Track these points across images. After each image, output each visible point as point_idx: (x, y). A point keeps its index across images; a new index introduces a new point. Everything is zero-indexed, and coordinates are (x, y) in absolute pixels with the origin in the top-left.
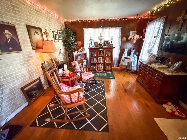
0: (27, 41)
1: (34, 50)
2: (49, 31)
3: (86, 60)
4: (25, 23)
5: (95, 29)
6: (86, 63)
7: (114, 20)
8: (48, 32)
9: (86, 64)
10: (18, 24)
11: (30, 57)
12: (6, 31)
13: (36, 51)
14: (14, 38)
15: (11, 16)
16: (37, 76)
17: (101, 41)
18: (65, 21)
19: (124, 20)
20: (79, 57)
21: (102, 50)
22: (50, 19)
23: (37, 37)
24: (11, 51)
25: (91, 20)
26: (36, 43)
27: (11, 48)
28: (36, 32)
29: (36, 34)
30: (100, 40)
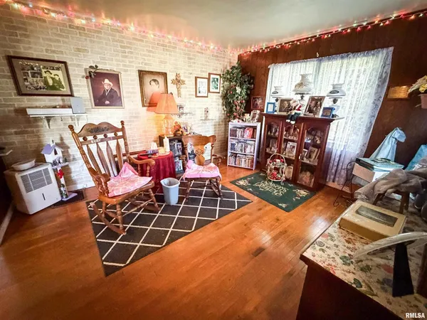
0: (134, 93)
1: (146, 108)
2: (185, 77)
3: (253, 142)
4: (136, 67)
5: (296, 65)
6: (253, 149)
7: (366, 27)
8: (182, 78)
9: (252, 151)
10: (126, 71)
11: (136, 117)
12: (107, 81)
13: (148, 110)
14: (116, 89)
15: (117, 60)
16: (141, 146)
17: (302, 97)
18: (239, 54)
19: (413, 17)
20: (239, 133)
21: (293, 122)
22: (194, 55)
23: (153, 88)
24: (108, 105)
25: (294, 41)
26: (149, 98)
27: (107, 102)
28: (155, 80)
29: (153, 83)
30: (300, 96)
